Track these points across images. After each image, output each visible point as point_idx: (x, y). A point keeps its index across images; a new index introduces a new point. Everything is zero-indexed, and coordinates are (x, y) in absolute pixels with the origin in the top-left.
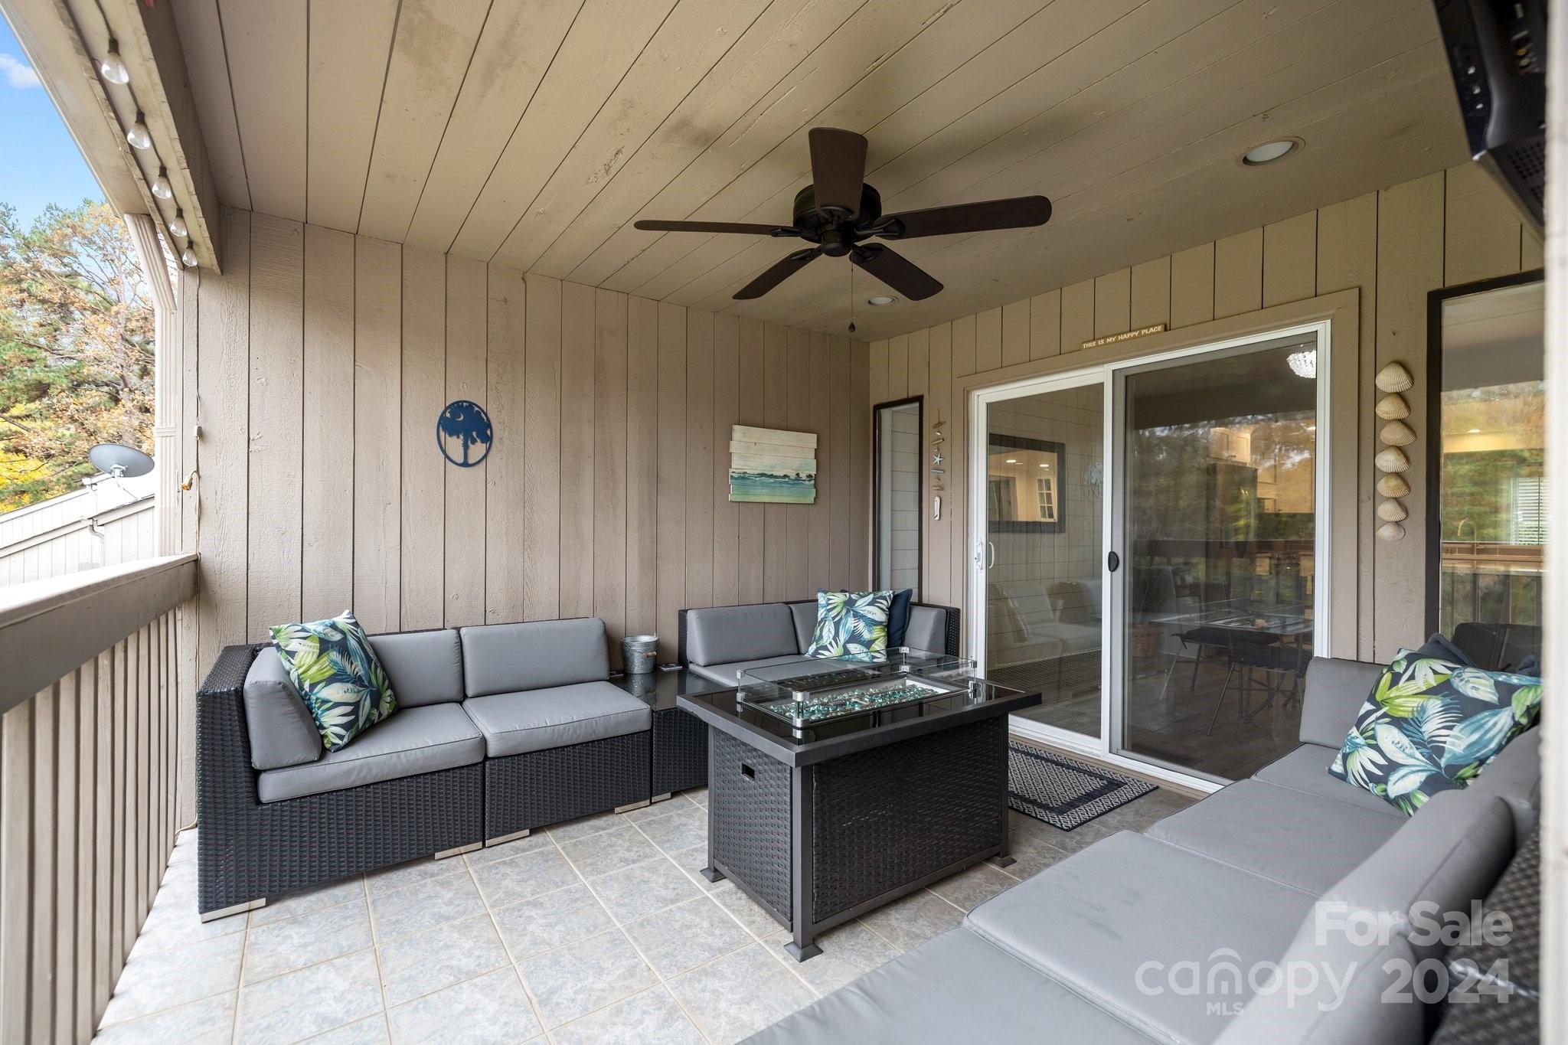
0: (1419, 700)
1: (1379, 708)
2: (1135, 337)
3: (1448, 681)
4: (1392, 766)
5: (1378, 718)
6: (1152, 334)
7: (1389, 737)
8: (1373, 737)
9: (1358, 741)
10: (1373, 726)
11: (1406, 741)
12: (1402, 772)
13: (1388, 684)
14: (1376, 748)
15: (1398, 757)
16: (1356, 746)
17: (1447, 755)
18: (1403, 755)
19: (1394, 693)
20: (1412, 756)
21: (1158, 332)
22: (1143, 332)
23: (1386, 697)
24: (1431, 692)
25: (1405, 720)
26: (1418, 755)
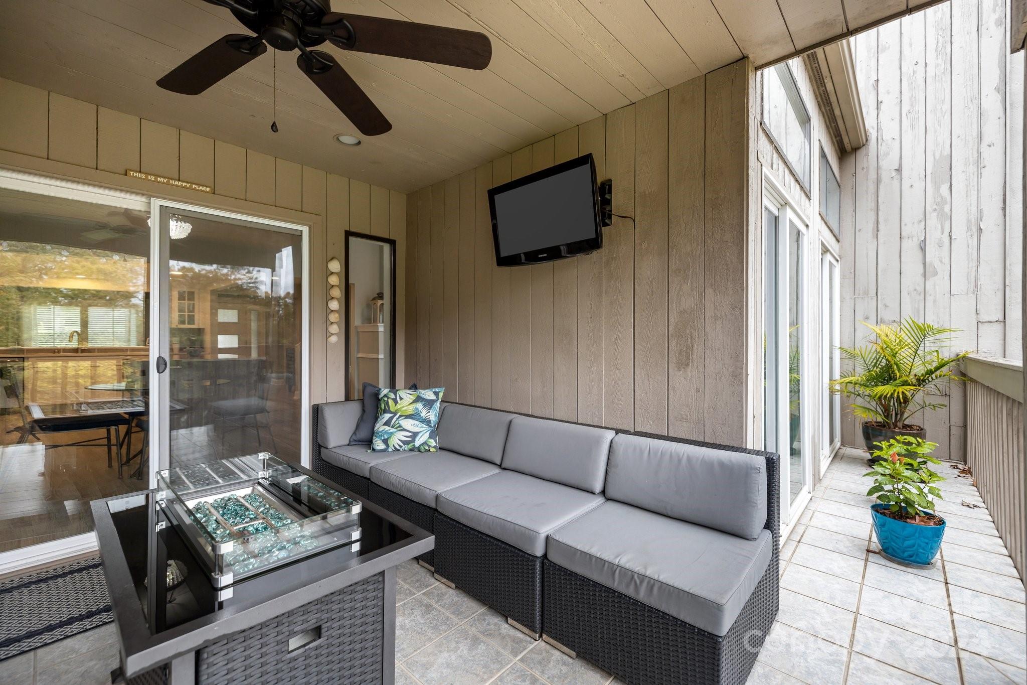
0: (412, 406)
1: (395, 415)
2: (186, 187)
3: (418, 396)
4: (415, 435)
5: (398, 419)
6: (201, 191)
7: (408, 424)
8: (400, 426)
9: (391, 431)
10: (397, 422)
11: (417, 423)
12: (420, 435)
13: (394, 404)
14: (404, 430)
15: (416, 430)
16: (392, 434)
17: (432, 422)
18: (418, 428)
19: (398, 406)
20: (422, 427)
21: (206, 192)
22: (194, 186)
23: (396, 409)
24: (415, 402)
25: (412, 415)
26: (425, 426)
